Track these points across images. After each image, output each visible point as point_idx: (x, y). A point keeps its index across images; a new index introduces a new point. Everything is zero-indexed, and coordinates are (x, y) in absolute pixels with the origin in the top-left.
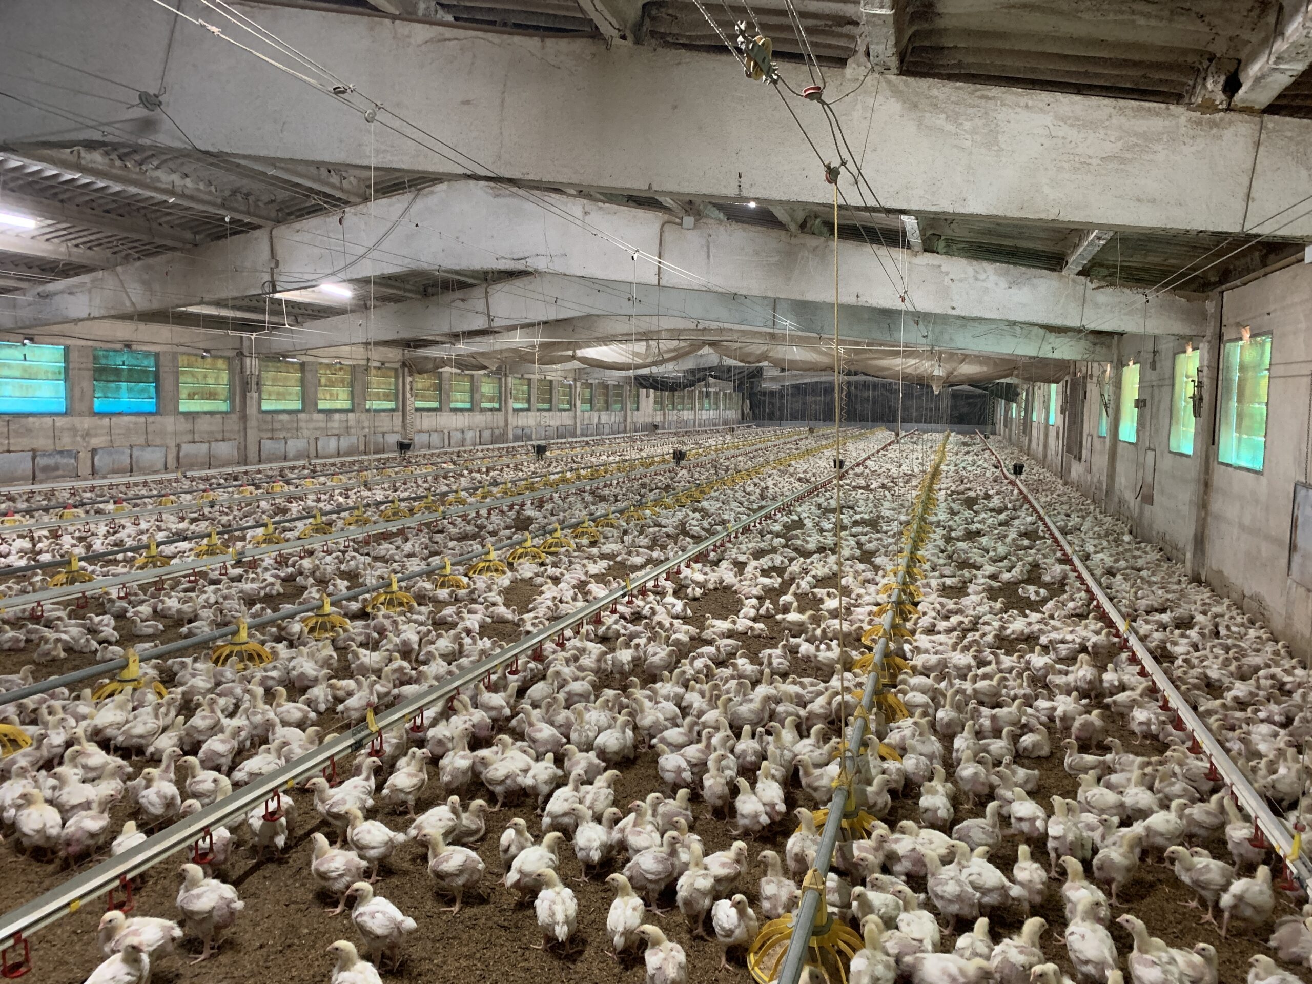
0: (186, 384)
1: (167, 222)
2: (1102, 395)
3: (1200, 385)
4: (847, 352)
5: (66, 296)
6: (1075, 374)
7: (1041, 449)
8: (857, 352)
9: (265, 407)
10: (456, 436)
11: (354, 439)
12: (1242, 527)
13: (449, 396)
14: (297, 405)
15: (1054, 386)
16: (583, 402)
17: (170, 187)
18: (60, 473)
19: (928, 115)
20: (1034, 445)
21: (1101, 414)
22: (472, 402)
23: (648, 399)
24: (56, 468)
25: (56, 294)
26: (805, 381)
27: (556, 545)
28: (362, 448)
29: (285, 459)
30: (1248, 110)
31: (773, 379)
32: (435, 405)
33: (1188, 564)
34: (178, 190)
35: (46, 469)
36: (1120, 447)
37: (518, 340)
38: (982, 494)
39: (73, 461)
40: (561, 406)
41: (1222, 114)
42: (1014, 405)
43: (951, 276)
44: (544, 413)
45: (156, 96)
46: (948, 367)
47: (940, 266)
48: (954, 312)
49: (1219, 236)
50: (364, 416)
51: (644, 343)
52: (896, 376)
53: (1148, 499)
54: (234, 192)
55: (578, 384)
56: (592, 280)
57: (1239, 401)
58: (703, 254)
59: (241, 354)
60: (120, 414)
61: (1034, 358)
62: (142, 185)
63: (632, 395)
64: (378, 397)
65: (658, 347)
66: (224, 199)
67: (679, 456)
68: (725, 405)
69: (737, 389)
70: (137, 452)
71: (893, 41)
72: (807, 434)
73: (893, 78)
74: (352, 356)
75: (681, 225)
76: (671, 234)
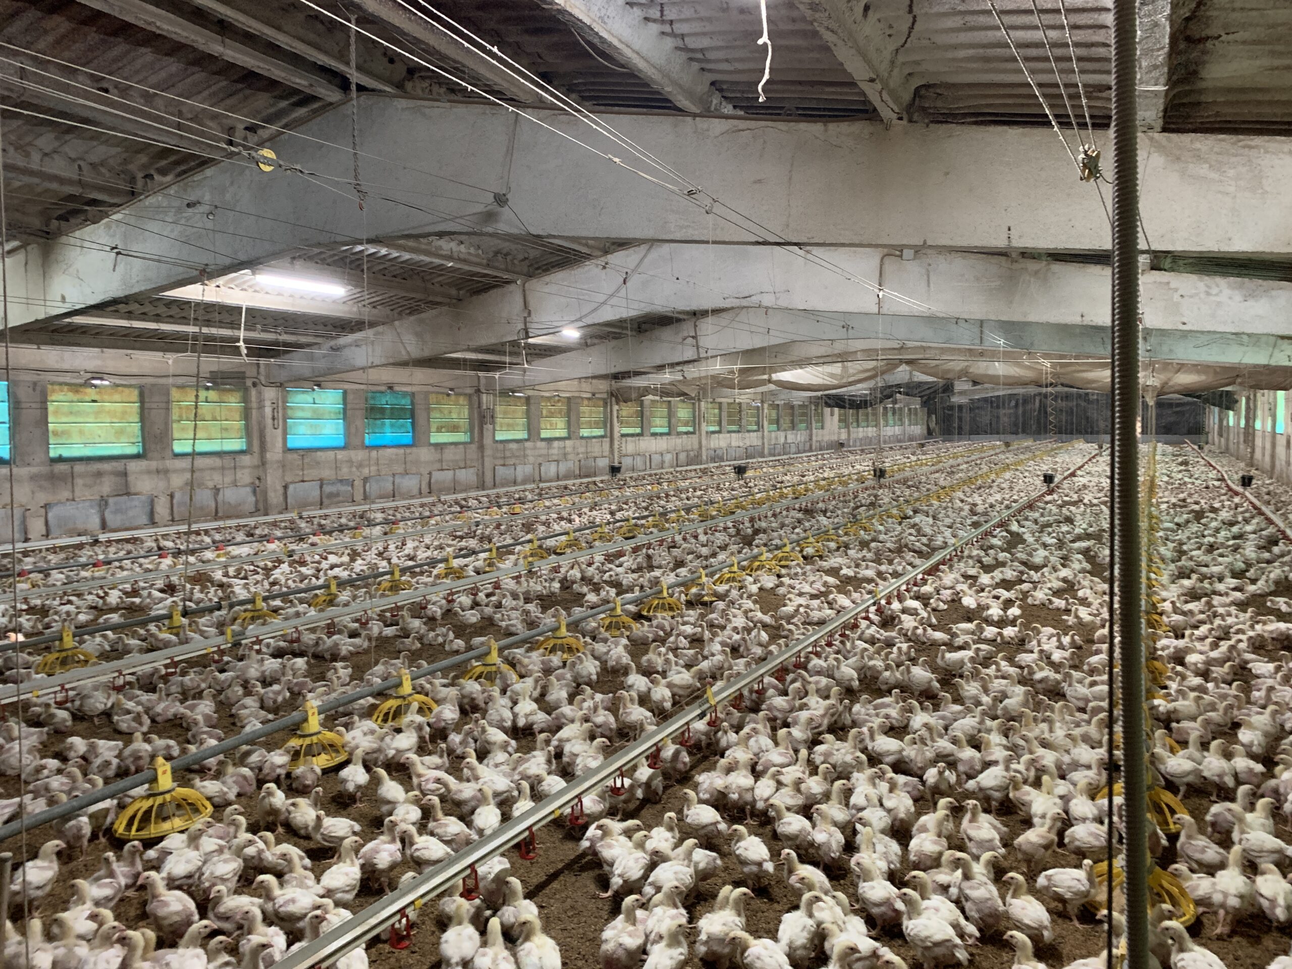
0: (436, 419)
1: (439, 282)
4: (1054, 365)
5: (353, 348)
7: (1267, 458)
8: (1063, 365)
9: (499, 436)
10: (656, 459)
11: (570, 464)
13: (649, 422)
14: (524, 435)
15: (1281, 394)
16: (771, 422)
17: (449, 253)
18: (341, 498)
19: (1191, 166)
20: (1258, 454)
22: (669, 427)
23: (832, 418)
24: (338, 495)
25: (345, 347)
26: (996, 394)
27: (786, 559)
28: (577, 472)
29: (515, 483)
31: (962, 393)
32: (638, 430)
34: (455, 255)
35: (331, 495)
37: (717, 367)
38: (1206, 507)
39: (349, 488)
40: (750, 428)
42: (1231, 413)
43: (1180, 292)
44: (733, 435)
45: (504, 195)
46: (1163, 377)
47: (1168, 283)
48: (1185, 328)
50: (578, 442)
51: (840, 365)
52: (1101, 388)
54: (497, 253)
55: (766, 406)
56: (812, 313)
58: (924, 282)
59: (478, 391)
60: (385, 446)
61: (1265, 366)
62: (427, 253)
63: (817, 414)
64: (590, 426)
65: (854, 368)
66: (489, 260)
67: (880, 473)
68: (910, 420)
69: (924, 404)
70: (398, 480)
71: (1162, 108)
72: (1003, 448)
73: (1157, 136)
74: (568, 389)
75: (901, 256)
76: (891, 265)
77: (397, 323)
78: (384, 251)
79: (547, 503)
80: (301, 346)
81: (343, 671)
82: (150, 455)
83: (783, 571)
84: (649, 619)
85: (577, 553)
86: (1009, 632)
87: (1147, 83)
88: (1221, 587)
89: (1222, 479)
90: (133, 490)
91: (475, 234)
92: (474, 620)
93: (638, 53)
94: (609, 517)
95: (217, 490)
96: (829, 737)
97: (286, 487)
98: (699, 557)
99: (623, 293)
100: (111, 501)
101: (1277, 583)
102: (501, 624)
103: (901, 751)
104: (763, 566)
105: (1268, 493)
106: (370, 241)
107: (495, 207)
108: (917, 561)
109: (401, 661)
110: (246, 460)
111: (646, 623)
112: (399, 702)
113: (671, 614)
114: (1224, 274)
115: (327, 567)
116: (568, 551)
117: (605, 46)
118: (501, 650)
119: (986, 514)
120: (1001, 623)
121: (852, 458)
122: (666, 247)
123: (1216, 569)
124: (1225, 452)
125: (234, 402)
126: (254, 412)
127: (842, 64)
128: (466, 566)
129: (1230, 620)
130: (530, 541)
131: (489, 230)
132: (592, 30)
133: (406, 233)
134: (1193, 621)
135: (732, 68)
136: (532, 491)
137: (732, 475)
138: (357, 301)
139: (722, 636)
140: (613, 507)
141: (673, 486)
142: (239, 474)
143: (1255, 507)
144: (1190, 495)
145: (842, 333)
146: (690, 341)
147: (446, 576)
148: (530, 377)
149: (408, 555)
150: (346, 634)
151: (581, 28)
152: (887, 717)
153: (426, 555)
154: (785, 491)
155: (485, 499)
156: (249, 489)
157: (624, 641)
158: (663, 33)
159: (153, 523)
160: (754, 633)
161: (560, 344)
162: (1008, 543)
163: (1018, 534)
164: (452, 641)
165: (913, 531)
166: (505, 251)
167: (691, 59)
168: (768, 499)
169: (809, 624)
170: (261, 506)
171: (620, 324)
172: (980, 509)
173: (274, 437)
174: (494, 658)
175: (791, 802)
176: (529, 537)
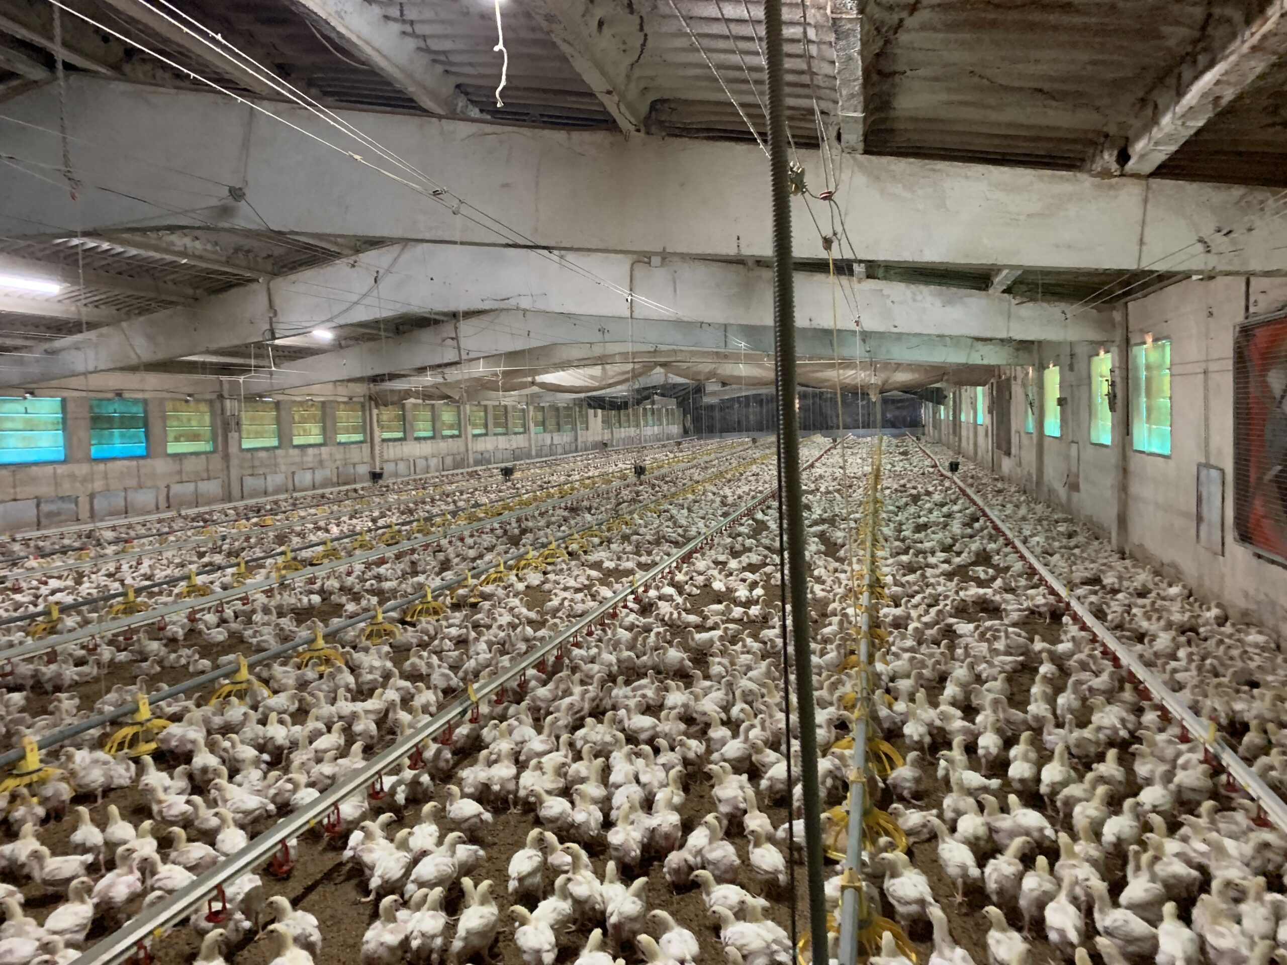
0: (173, 427)
1: (171, 280)
2: (1027, 395)
3: (1113, 384)
5: (72, 351)
6: (1000, 377)
7: (971, 446)
9: (246, 444)
10: (421, 463)
11: (327, 472)
12: (1157, 504)
13: (412, 426)
14: (274, 442)
15: (980, 389)
16: (537, 424)
17: (182, 249)
18: (63, 517)
19: (888, 185)
20: (964, 444)
21: (1026, 412)
22: (434, 430)
23: (596, 419)
24: (59, 514)
25: (62, 350)
26: (743, 394)
27: (552, 556)
28: (335, 480)
29: (266, 493)
30: (1136, 176)
31: (714, 393)
32: (400, 435)
33: (1114, 541)
34: (190, 251)
35: (50, 515)
36: (1047, 442)
37: (480, 369)
38: (922, 491)
39: (73, 506)
40: (516, 430)
41: (1116, 179)
42: (942, 407)
43: (891, 299)
44: (500, 437)
45: (240, 189)
46: (884, 376)
47: (881, 290)
48: (896, 330)
49: (1120, 272)
50: (334, 449)
51: (600, 367)
52: (833, 387)
53: (1074, 487)
54: (237, 250)
55: (531, 408)
56: (568, 316)
57: (1148, 394)
58: (671, 288)
59: (221, 397)
60: (114, 459)
61: (963, 365)
62: (156, 249)
63: (581, 416)
64: (347, 431)
65: (613, 370)
66: (228, 257)
67: (640, 471)
68: (668, 420)
69: (679, 405)
70: (131, 495)
71: (861, 132)
72: (750, 444)
73: (859, 156)
74: (322, 392)
75: (649, 263)
76: (640, 271)
77: (124, 324)
78: (105, 246)
79: (302, 513)
81: (67, 703)
83: (549, 568)
84: (414, 625)
85: (336, 563)
86: (755, 611)
87: (848, 110)
88: (932, 560)
89: (935, 466)
91: (208, 228)
92: (220, 638)
93: (378, 51)
94: (370, 524)
96: (590, 721)
98: (464, 559)
99: (375, 293)
101: (978, 554)
102: (250, 640)
103: (654, 727)
104: (529, 565)
105: (972, 477)
106: (86, 234)
107: (230, 202)
108: (674, 550)
109: (138, 686)
111: (410, 629)
112: (135, 729)
113: (436, 617)
114: (927, 283)
115: (47, 592)
116: (326, 561)
117: (344, 41)
118: (251, 667)
119: (734, 505)
120: (748, 604)
121: (615, 457)
122: (420, 248)
123: (927, 545)
124: (938, 442)
127: (580, 75)
128: (212, 583)
129: (940, 589)
130: (283, 553)
131: (227, 225)
132: (328, 24)
133: (130, 225)
134: (910, 591)
135: (476, 73)
136: (286, 500)
137: (500, 477)
138: (75, 299)
139: (488, 635)
140: (376, 514)
141: (438, 491)
143: (960, 489)
144: (909, 481)
145: (598, 337)
146: (449, 342)
147: (189, 594)
148: (277, 381)
149: (144, 575)
150: (71, 662)
151: (316, 21)
152: (644, 696)
153: (164, 573)
154: (551, 490)
155: (232, 512)
157: (387, 648)
158: (404, 33)
160: (519, 629)
161: (312, 346)
162: (754, 530)
163: (763, 522)
164: (196, 661)
165: (670, 523)
166: (246, 248)
167: (434, 61)
168: (535, 499)
169: (574, 617)
171: (375, 324)
172: (730, 500)
174: (244, 674)
175: (550, 786)
176: (282, 548)
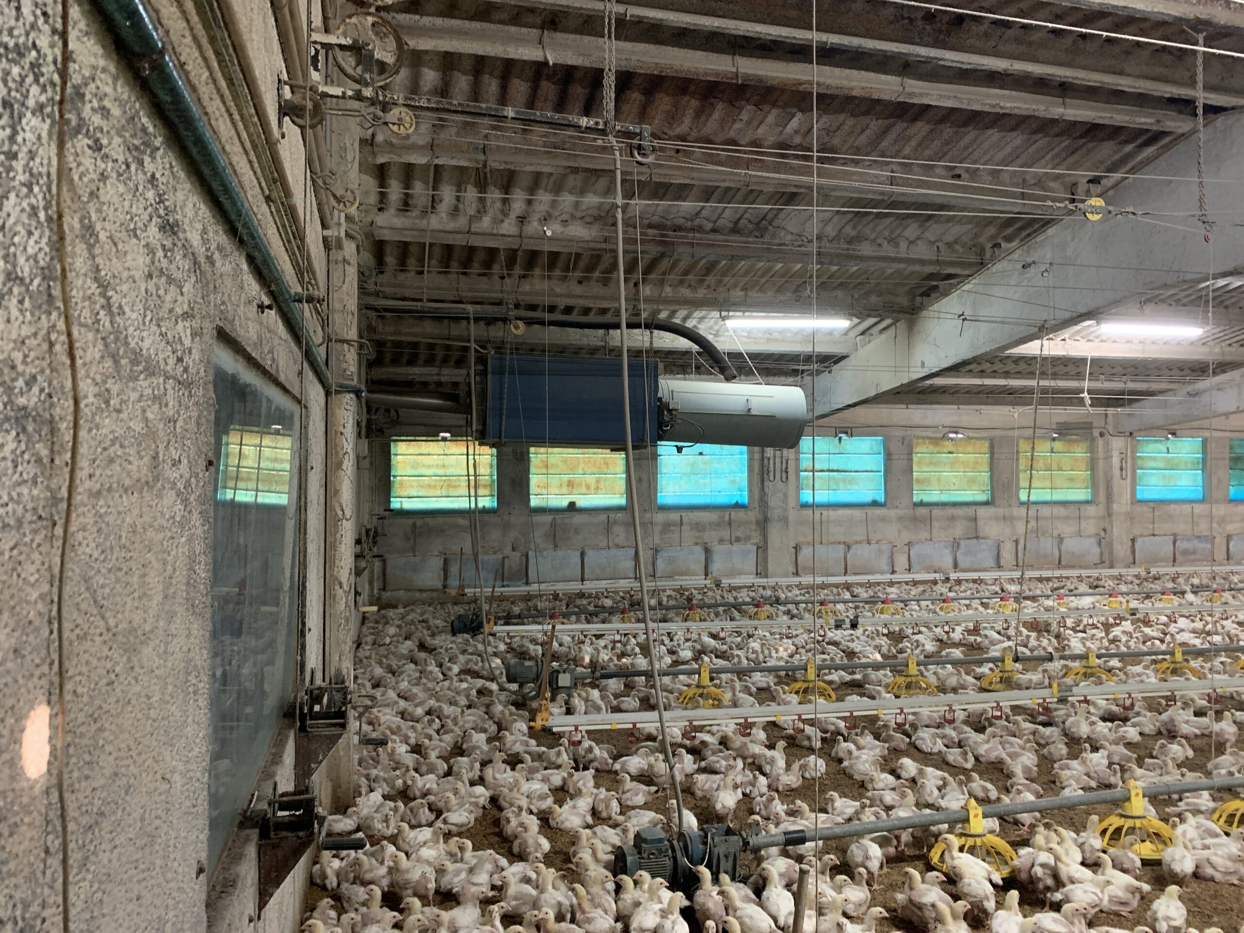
5: (1215, 392)
18: (1198, 556)
24: (1194, 552)
35: (1185, 552)
39: (1209, 546)
80: (1152, 394)
82: (997, 502)
90: (981, 535)
95: (1061, 539)
97: (1133, 541)
100: (962, 543)
110: (1091, 510)
125: (1080, 452)
126: (1101, 464)
138: (1219, 340)
142: (1084, 524)
156: (1093, 540)
159: (999, 566)
170: (1106, 558)
173: (1121, 488)
